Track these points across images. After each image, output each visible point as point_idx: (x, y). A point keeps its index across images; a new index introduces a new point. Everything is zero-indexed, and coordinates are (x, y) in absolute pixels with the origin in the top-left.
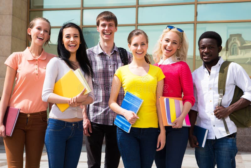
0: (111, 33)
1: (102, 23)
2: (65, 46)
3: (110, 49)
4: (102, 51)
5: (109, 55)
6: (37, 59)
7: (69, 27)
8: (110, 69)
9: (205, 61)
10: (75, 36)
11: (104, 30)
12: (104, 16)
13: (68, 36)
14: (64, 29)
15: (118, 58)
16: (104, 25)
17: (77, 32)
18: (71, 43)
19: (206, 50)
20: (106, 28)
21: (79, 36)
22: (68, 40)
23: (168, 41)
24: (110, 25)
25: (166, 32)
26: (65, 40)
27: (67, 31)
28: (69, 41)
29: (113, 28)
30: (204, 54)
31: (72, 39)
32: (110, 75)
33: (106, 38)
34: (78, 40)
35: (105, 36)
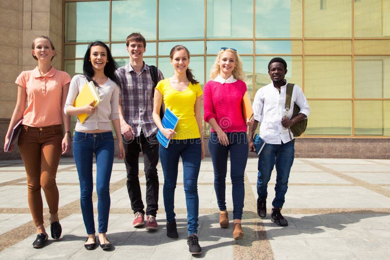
0: (140, 53)
1: (131, 43)
2: (93, 63)
3: (140, 68)
4: (132, 70)
5: (139, 74)
6: (44, 76)
7: (97, 45)
8: (139, 87)
9: (276, 80)
10: (103, 55)
11: (133, 50)
12: (133, 37)
13: (96, 54)
14: (92, 47)
15: (149, 76)
16: (133, 46)
17: (105, 51)
18: (98, 60)
19: (276, 72)
20: (136, 48)
21: (106, 54)
22: (96, 57)
23: (225, 60)
24: (139, 46)
25: (222, 53)
26: (92, 57)
27: (94, 49)
28: (96, 59)
29: (142, 49)
30: (275, 75)
31: (99, 57)
32: (140, 92)
33: (135, 57)
34: (105, 59)
35: (134, 55)
